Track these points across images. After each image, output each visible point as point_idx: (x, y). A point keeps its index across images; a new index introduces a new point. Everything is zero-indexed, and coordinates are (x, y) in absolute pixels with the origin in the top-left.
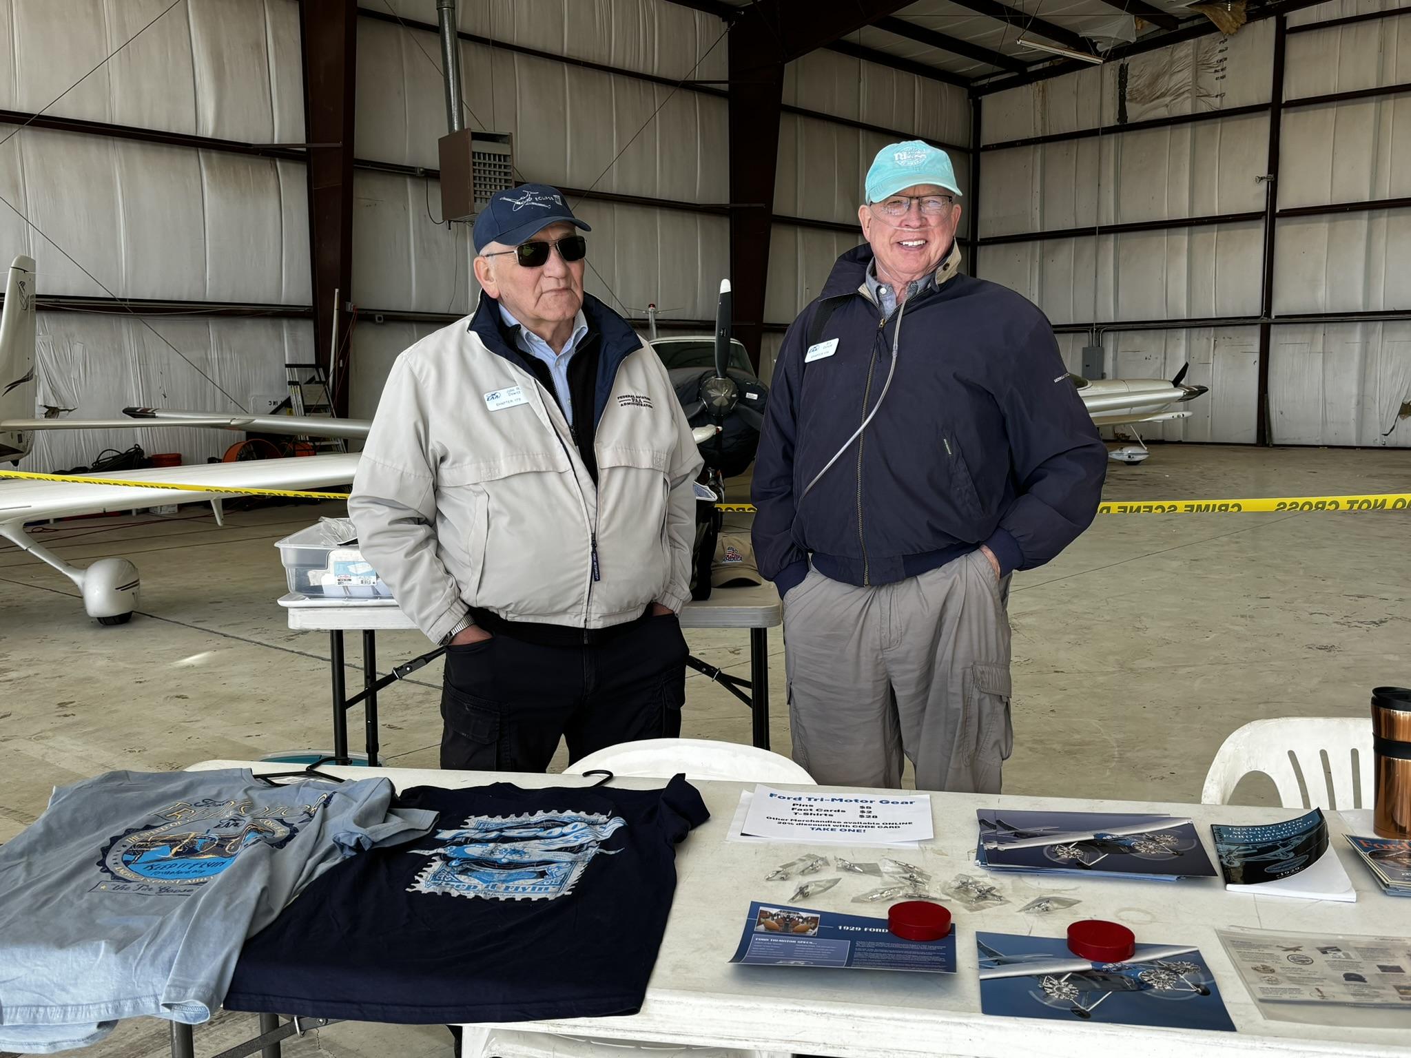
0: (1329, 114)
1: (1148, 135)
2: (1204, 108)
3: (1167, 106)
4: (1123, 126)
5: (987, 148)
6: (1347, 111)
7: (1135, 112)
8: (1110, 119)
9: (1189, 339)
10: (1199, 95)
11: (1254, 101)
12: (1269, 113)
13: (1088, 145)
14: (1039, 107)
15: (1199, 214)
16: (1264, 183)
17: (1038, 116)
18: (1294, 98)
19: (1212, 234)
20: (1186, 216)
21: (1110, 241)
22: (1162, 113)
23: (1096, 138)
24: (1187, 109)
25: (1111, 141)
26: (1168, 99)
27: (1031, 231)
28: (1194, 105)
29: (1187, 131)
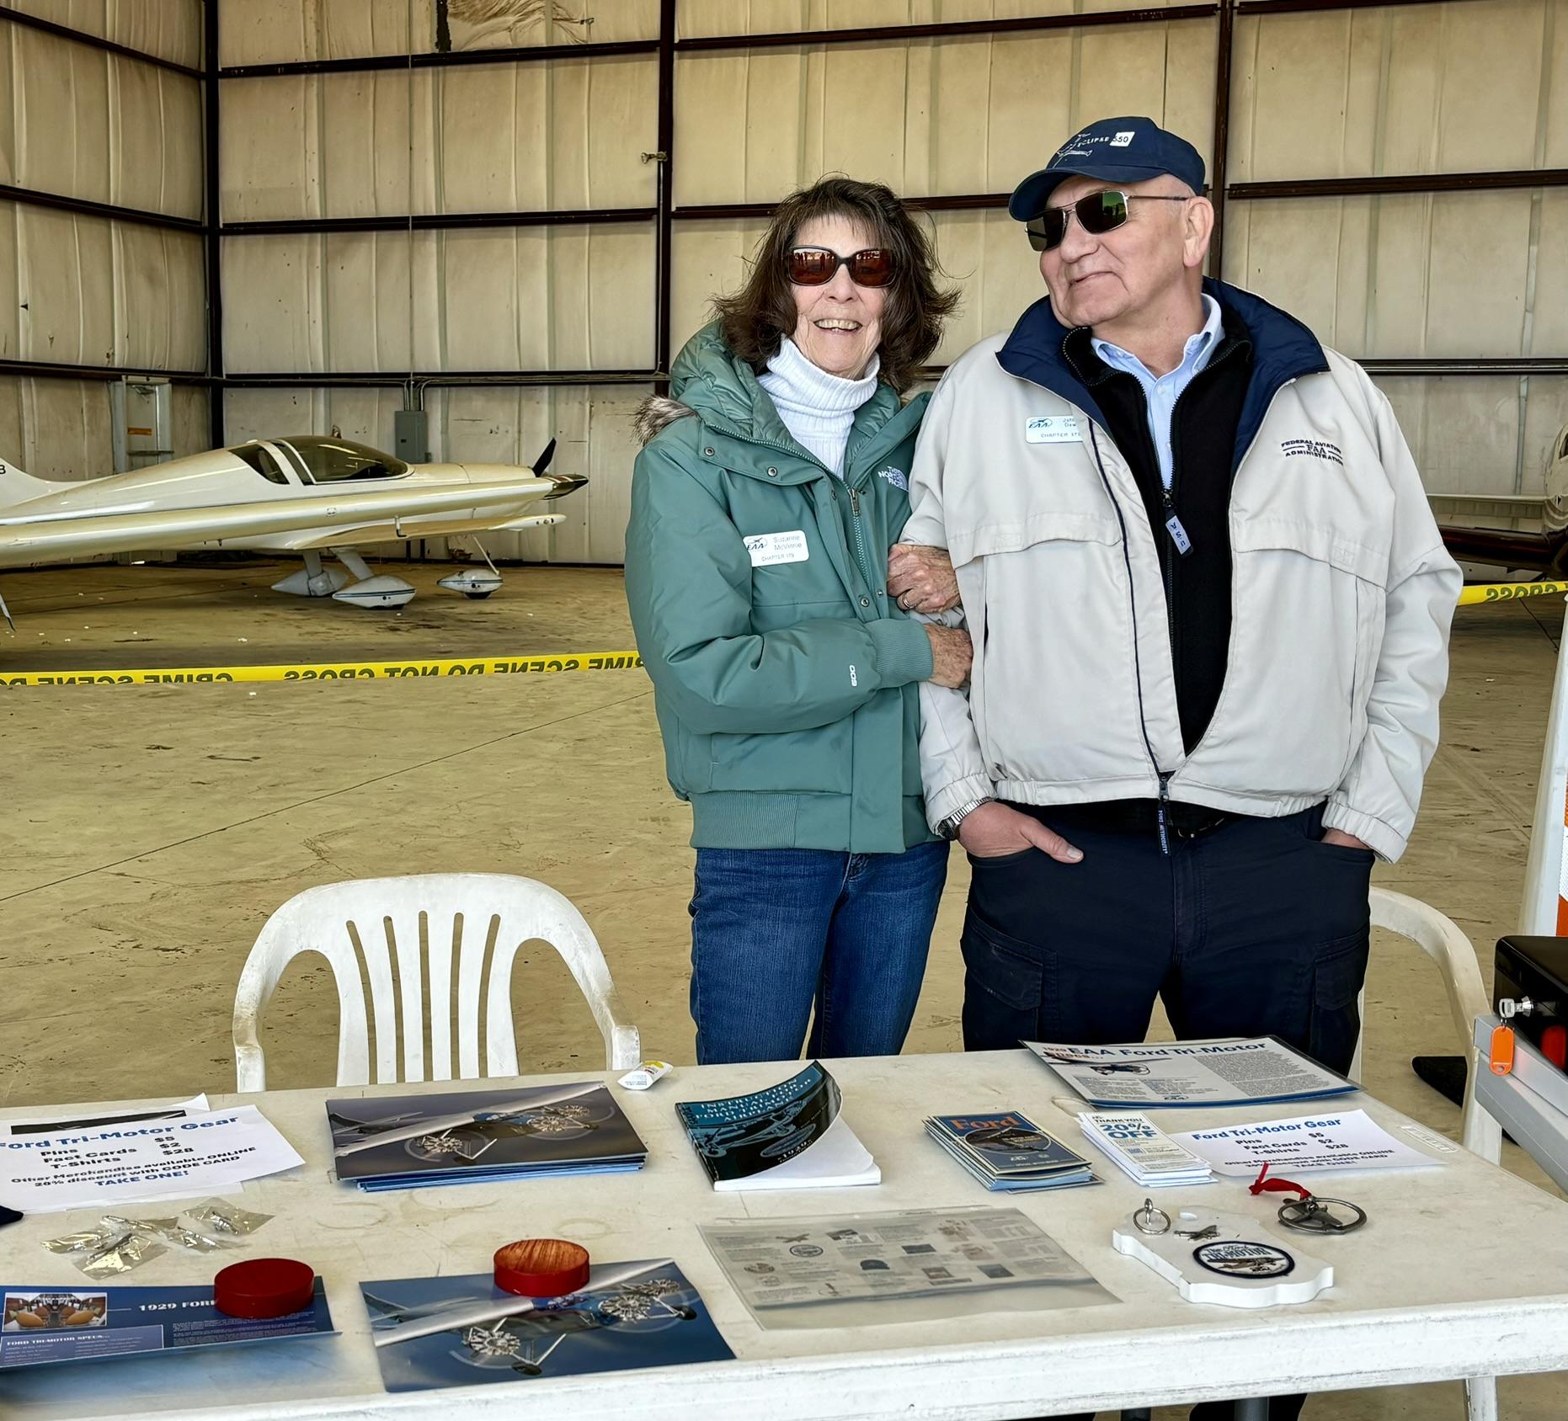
0: (738, 64)
1: (483, 75)
2: (563, 39)
3: (509, 29)
4: (445, 57)
5: (230, 73)
6: (765, 61)
7: (463, 36)
8: (425, 43)
9: (553, 403)
10: (558, 20)
11: (636, 36)
12: (657, 55)
13: (391, 83)
14: (311, 13)
15: (562, 206)
16: (654, 163)
17: (312, 27)
18: (690, 36)
19: (582, 239)
20: (543, 207)
21: (431, 241)
22: (502, 40)
23: (404, 71)
24: (538, 36)
25: (426, 79)
26: (510, 19)
27: (304, 216)
28: (550, 33)
29: (540, 72)
